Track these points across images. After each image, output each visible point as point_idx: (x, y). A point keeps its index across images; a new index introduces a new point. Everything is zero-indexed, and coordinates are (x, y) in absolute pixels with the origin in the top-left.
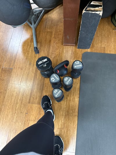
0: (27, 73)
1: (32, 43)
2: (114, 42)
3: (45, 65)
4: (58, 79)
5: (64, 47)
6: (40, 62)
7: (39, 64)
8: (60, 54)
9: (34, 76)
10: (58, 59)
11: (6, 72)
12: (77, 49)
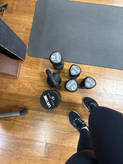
0: (53, 124)
1: (12, 118)
2: (20, 17)
3: (53, 98)
4: (73, 82)
5: (21, 77)
6: (49, 104)
7: (50, 106)
8: (30, 82)
9: (58, 115)
10: (37, 85)
11: (51, 152)
12: (26, 60)
